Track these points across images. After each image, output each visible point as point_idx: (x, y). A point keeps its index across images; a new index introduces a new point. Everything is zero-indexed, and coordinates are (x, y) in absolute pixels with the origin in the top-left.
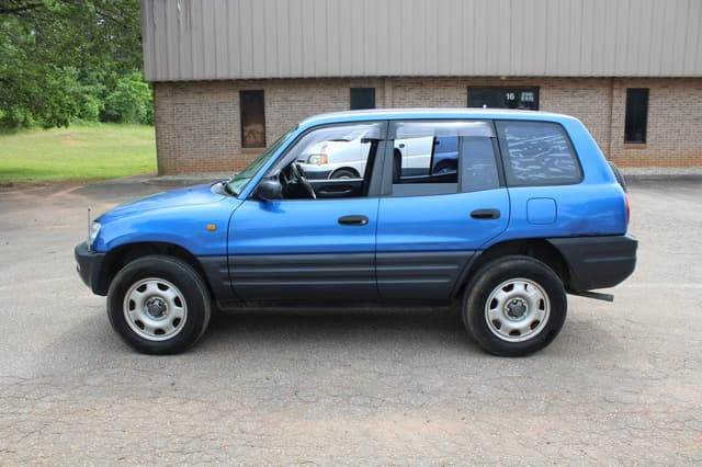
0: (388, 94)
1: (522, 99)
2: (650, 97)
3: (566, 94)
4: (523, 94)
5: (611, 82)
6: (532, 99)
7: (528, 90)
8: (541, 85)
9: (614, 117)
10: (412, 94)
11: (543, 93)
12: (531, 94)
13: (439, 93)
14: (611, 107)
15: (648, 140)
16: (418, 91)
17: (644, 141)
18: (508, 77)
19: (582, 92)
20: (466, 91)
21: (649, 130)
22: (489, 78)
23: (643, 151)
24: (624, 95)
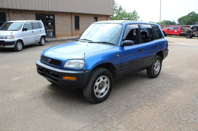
0: (11, 15)
1: (50, 18)
2: (80, 18)
3: (61, 17)
4: (50, 16)
5: (71, 14)
6: (53, 18)
7: (51, 15)
8: (55, 14)
9: (73, 23)
10: (19, 15)
11: (56, 16)
12: (52, 16)
13: (27, 16)
14: (72, 20)
15: (80, 29)
16: (20, 15)
17: (79, 29)
18: (47, 11)
19: (65, 16)
20: (35, 15)
21: (80, 26)
22: (41, 11)
23: (79, 32)
24: (74, 17)
